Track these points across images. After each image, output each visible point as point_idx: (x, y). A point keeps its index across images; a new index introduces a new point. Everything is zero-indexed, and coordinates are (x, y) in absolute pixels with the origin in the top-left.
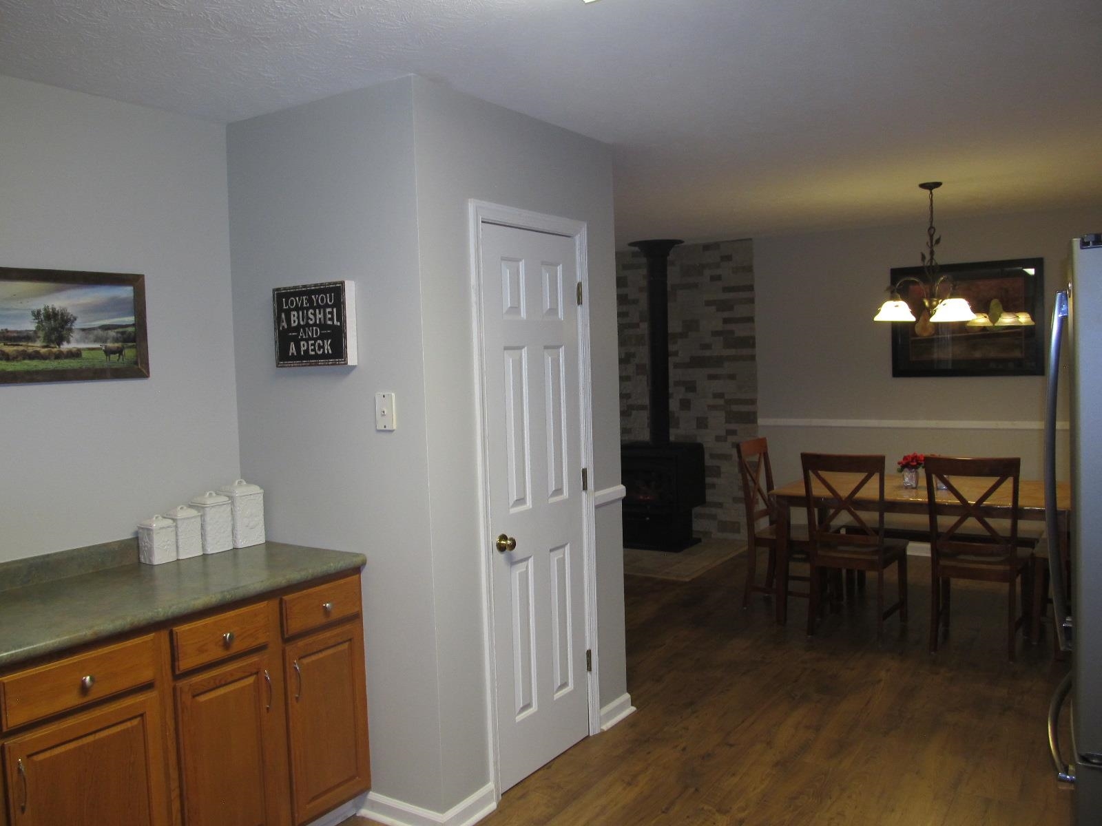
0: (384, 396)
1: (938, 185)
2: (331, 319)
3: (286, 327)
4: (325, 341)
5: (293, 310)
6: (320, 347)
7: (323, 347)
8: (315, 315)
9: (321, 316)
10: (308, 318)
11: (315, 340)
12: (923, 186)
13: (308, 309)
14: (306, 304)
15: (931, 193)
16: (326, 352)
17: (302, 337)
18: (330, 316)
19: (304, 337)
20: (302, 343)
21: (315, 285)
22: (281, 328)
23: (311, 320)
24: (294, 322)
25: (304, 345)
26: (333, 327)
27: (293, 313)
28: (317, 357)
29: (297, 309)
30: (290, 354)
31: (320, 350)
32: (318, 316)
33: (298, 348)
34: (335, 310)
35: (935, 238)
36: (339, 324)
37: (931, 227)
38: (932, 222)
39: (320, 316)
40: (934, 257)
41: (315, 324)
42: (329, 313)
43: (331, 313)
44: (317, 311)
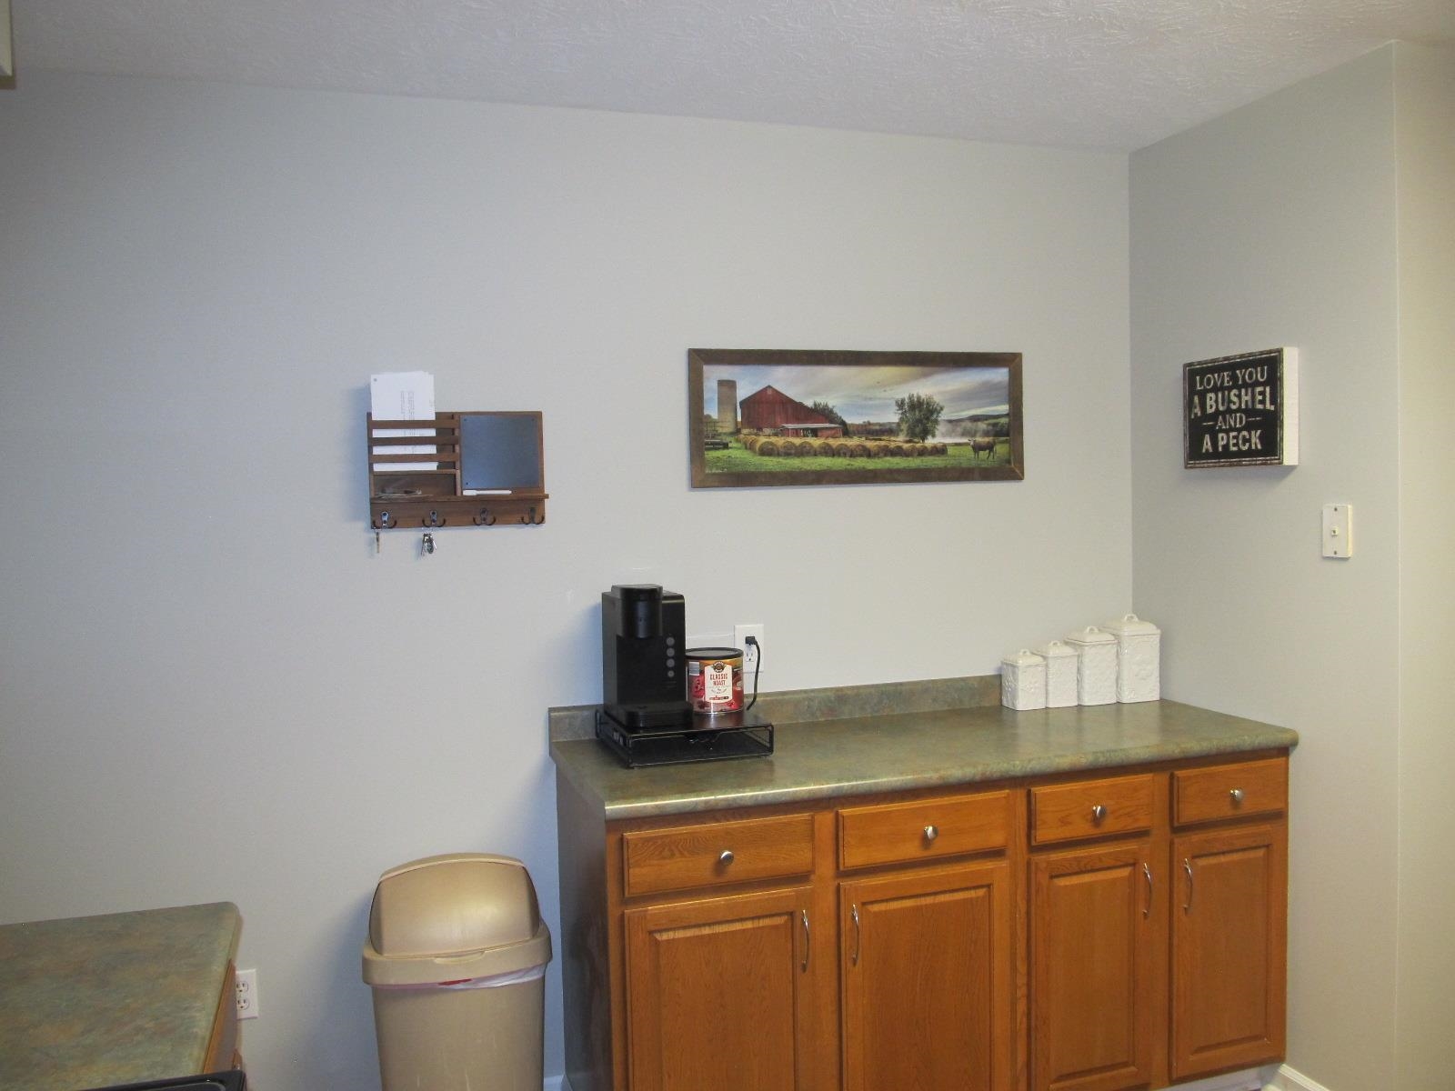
0: (1336, 510)
2: (1262, 402)
3: (1199, 414)
4: (1253, 433)
5: (1210, 391)
6: (1246, 441)
7: (1249, 441)
8: (1239, 396)
9: (1248, 398)
10: (1230, 401)
11: (1239, 430)
13: (1230, 389)
14: (1228, 382)
16: (1253, 447)
17: (1220, 427)
18: (1260, 398)
19: (1224, 427)
20: (1220, 435)
21: (1242, 356)
22: (1193, 417)
23: (1234, 403)
24: (1211, 407)
25: (1222, 439)
26: (1264, 412)
27: (1209, 395)
28: (1240, 454)
29: (1215, 390)
30: (1204, 451)
31: (1244, 445)
32: (1245, 398)
33: (1214, 442)
34: (1268, 389)
36: (1272, 408)
39: (1246, 398)
41: (1239, 410)
42: (1260, 393)
43: (1262, 393)
44: (1243, 391)
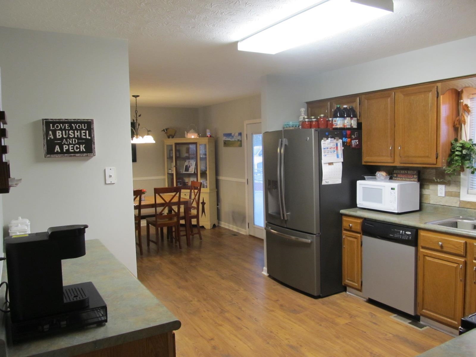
0: (111, 169)
1: (138, 96)
2: (86, 135)
3: (52, 138)
4: (81, 146)
5: (59, 130)
6: (77, 148)
7: (80, 148)
8: (74, 133)
9: (79, 134)
10: (69, 134)
11: (74, 145)
12: (133, 96)
13: (69, 130)
14: (68, 128)
15: (136, 99)
16: (81, 150)
17: (65, 143)
18: (84, 134)
19: (66, 143)
20: (64, 146)
21: (74, 120)
22: (49, 139)
23: (71, 135)
24: (59, 136)
25: (66, 147)
26: (86, 139)
27: (57, 132)
28: (75, 152)
29: (61, 129)
30: (56, 151)
31: (77, 149)
32: (76, 134)
33: (61, 148)
34: (87, 132)
35: (138, 115)
36: (90, 138)
37: (136, 111)
38: (136, 109)
39: (78, 134)
40: (137, 121)
41: (74, 137)
42: (84, 133)
43: (85, 133)
44: (76, 131)
